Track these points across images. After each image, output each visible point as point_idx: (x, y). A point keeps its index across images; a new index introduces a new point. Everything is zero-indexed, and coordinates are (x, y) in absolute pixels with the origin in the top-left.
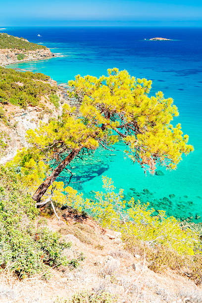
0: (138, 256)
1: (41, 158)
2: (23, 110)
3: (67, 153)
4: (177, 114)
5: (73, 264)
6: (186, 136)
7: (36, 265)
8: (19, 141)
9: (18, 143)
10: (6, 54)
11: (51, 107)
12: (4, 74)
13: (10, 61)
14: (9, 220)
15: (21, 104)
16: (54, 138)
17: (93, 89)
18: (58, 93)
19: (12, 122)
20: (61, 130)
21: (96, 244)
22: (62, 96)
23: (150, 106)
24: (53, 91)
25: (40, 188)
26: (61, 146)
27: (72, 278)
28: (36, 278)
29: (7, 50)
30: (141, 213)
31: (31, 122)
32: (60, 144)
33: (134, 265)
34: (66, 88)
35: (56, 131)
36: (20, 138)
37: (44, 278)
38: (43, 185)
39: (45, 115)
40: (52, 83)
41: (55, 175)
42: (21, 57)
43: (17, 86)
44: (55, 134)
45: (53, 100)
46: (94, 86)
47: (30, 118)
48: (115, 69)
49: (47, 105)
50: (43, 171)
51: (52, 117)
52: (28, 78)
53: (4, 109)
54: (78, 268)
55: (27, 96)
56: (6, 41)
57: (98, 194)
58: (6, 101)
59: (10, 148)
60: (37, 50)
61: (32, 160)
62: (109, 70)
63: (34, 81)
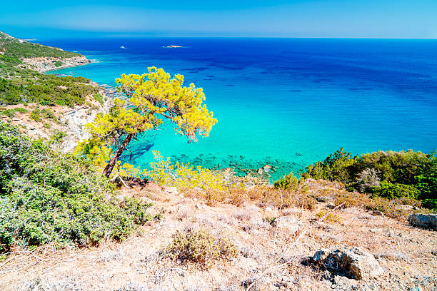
0: (196, 199)
1: (102, 144)
2: (71, 109)
3: (124, 137)
4: (205, 99)
5: (158, 218)
6: (211, 112)
7: (131, 226)
8: (72, 135)
9: (72, 137)
10: (43, 62)
11: (97, 104)
12: (45, 80)
13: (48, 68)
14: (95, 198)
15: (68, 105)
16: (111, 127)
17: (137, 84)
18: (101, 92)
19: (63, 120)
20: (115, 119)
21: (163, 199)
22: (104, 94)
23: (185, 93)
24: (96, 91)
25: (107, 168)
26: (118, 132)
27: (159, 228)
28: (133, 237)
29: (42, 58)
30: (185, 171)
31: (81, 118)
32: (116, 132)
33: (196, 206)
34: (107, 88)
35: (112, 121)
36: (74, 133)
37: (139, 235)
38: (109, 165)
39: (93, 111)
40: (94, 84)
41: (118, 156)
42: (58, 64)
43: (61, 89)
44: (111, 123)
45: (98, 98)
46: (138, 82)
47: (80, 115)
48: (154, 67)
49: (93, 102)
50: (107, 155)
51: (100, 112)
52: (70, 82)
53: (52, 111)
54: (162, 219)
55: (72, 97)
56: (39, 50)
57: (152, 164)
58: (52, 103)
59: (66, 142)
60: (74, 58)
61: (95, 147)
62: (149, 68)
63: (76, 84)
